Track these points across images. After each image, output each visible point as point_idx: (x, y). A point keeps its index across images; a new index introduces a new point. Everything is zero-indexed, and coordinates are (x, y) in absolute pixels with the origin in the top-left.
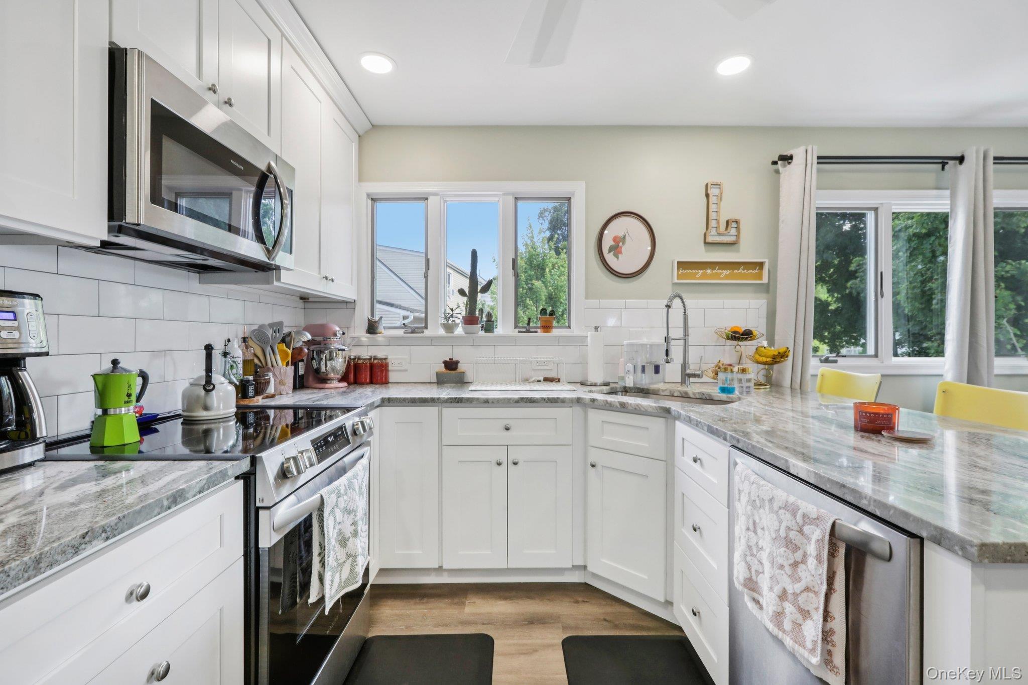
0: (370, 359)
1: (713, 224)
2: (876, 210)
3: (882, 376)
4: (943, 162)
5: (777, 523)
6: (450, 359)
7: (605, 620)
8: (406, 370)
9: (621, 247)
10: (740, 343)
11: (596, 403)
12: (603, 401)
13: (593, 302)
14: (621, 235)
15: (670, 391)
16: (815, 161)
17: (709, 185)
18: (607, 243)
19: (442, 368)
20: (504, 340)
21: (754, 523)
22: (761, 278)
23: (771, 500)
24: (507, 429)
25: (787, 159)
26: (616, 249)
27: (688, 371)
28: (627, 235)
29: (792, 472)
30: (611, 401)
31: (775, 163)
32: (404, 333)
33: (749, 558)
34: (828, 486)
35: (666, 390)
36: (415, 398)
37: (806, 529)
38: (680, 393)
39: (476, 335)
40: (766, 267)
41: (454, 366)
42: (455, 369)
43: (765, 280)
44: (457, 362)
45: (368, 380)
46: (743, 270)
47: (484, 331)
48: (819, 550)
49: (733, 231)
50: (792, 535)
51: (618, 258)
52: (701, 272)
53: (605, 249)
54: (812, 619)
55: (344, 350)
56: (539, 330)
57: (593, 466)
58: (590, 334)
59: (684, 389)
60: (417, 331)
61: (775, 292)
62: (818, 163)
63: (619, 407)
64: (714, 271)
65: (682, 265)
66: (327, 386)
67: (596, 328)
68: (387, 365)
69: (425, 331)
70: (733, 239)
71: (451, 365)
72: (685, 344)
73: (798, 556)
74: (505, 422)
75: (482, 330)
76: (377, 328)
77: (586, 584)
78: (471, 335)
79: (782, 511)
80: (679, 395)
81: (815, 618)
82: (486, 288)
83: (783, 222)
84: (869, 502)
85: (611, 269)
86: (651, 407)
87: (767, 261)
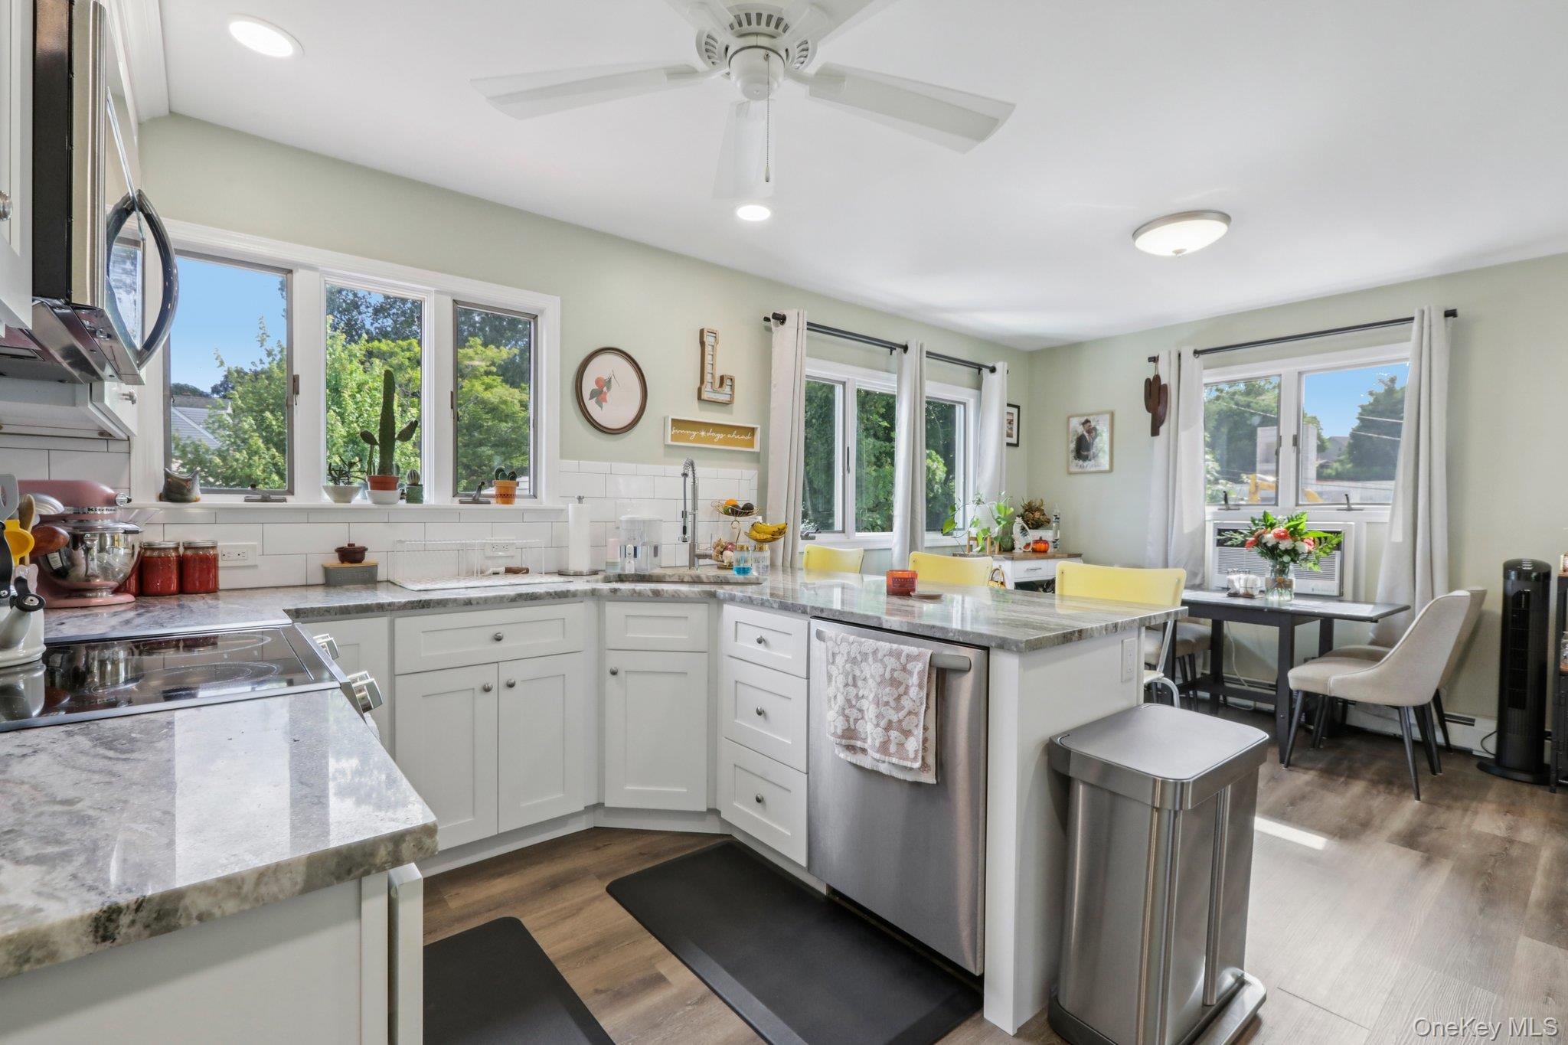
0: (176, 549)
1: (708, 378)
2: (844, 384)
3: (865, 550)
4: (892, 347)
5: (881, 670)
6: (349, 545)
7: (641, 854)
8: (255, 567)
9: (605, 394)
10: (738, 518)
11: (619, 593)
12: (629, 590)
13: (571, 464)
14: (606, 377)
15: (679, 576)
16: (806, 326)
17: (705, 332)
18: (589, 385)
19: (334, 561)
20: (438, 513)
21: (854, 677)
22: (752, 446)
23: (875, 652)
24: (498, 639)
25: (781, 319)
26: (598, 395)
27: (698, 552)
28: (613, 380)
29: (884, 627)
30: (640, 590)
31: (767, 319)
32: (246, 501)
33: (847, 712)
34: (920, 630)
35: (674, 575)
36: (348, 606)
37: (909, 666)
38: (692, 577)
39: (393, 506)
40: (758, 434)
41: (358, 556)
42: (360, 561)
43: (757, 448)
44: (363, 550)
45: (174, 587)
46: (736, 435)
47: (404, 501)
48: (921, 678)
49: (727, 389)
50: (896, 674)
51: (601, 407)
52: (695, 433)
53: (586, 394)
54: (913, 735)
55: (136, 532)
56: (493, 501)
57: (614, 673)
58: (572, 507)
59: (694, 572)
60: (273, 497)
61: (767, 462)
62: (808, 329)
63: (651, 595)
64: (708, 434)
65: (677, 423)
66: (95, 601)
67: (580, 499)
68: (215, 558)
69: (289, 498)
70: (727, 398)
71: (351, 554)
72: (694, 520)
73: (902, 689)
74: (493, 631)
75: (401, 498)
76: (189, 491)
77: (596, 828)
78: (386, 507)
79: (886, 659)
80: (690, 580)
81: (915, 733)
82: (406, 435)
83: (775, 385)
84: (955, 633)
85: (594, 420)
86: (693, 592)
87: (758, 426)
